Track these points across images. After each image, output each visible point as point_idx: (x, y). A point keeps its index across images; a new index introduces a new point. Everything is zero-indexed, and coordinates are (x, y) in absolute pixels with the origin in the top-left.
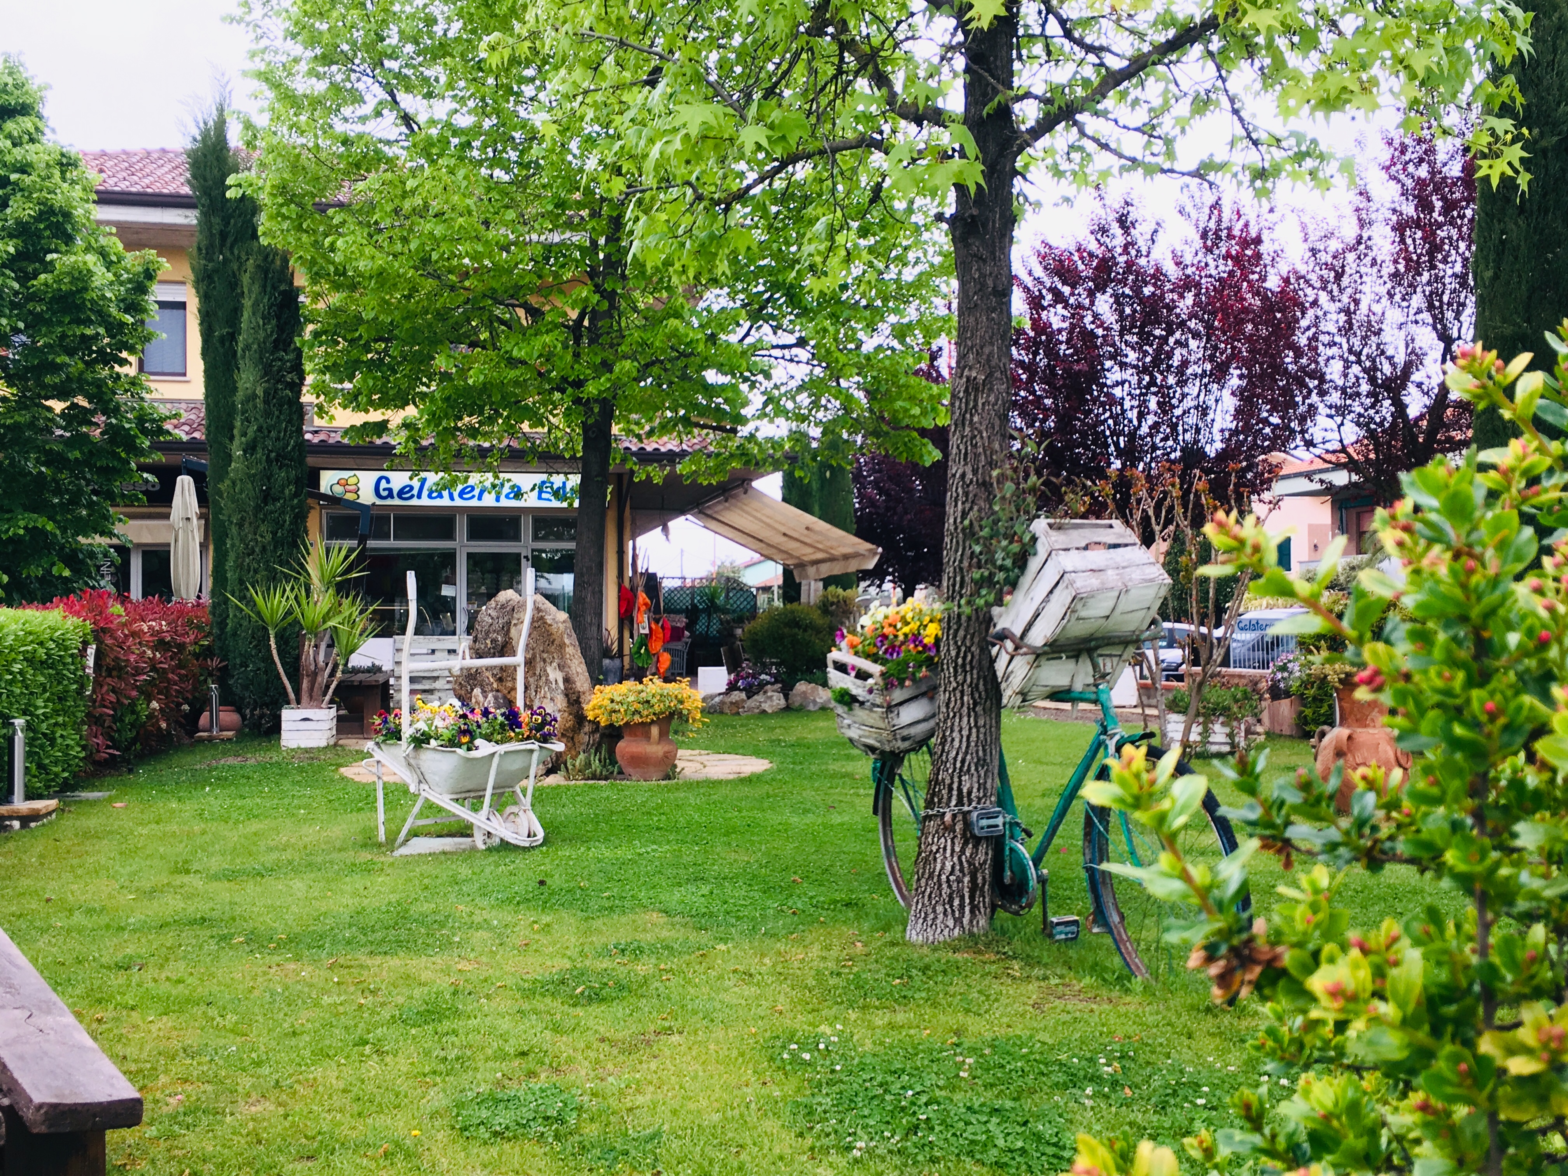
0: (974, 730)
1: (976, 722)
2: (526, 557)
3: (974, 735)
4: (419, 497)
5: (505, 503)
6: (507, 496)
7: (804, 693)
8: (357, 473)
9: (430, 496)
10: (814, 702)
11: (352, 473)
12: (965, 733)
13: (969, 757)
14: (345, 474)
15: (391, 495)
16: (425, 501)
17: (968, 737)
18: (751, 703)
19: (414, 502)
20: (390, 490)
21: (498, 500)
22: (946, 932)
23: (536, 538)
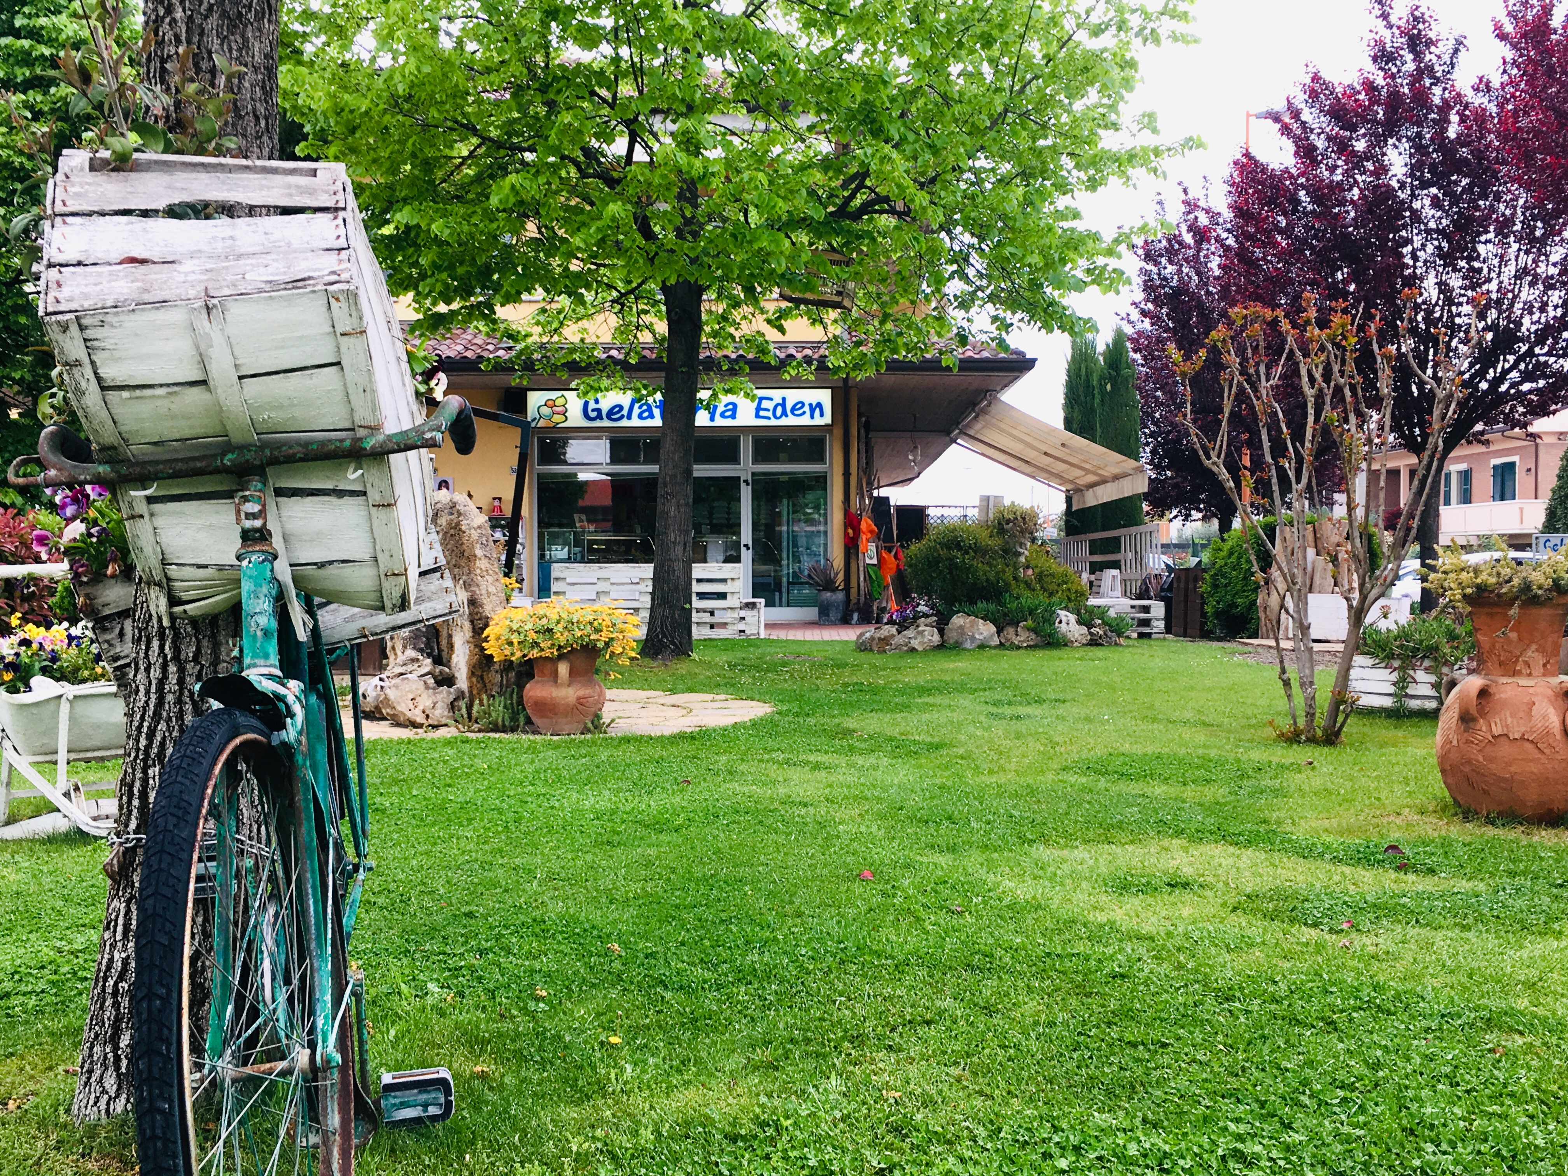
0: (172, 668)
1: (176, 650)
2: (746, 481)
3: (173, 679)
4: (629, 417)
5: (719, 422)
6: (722, 415)
7: (961, 627)
8: (565, 393)
9: (640, 417)
10: (973, 638)
11: (559, 393)
12: (156, 673)
13: (162, 726)
14: (553, 395)
15: (600, 417)
16: (635, 422)
17: (161, 683)
18: (899, 639)
19: (625, 423)
20: (599, 411)
21: (712, 419)
22: (102, 1104)
23: (755, 461)
